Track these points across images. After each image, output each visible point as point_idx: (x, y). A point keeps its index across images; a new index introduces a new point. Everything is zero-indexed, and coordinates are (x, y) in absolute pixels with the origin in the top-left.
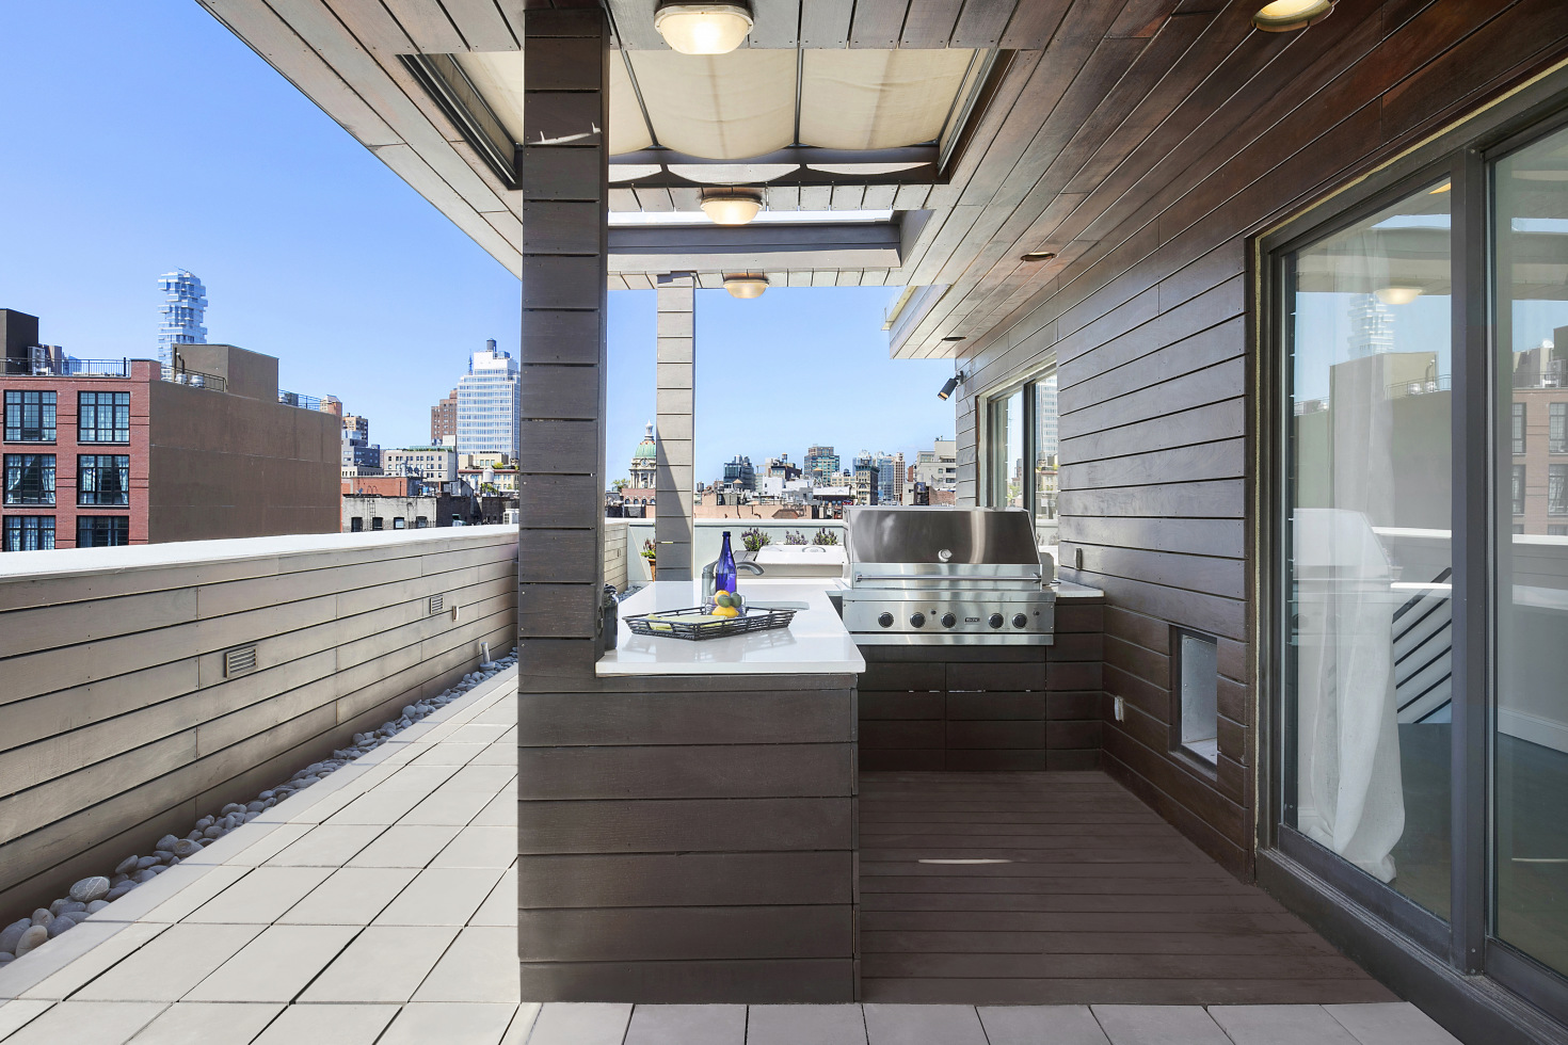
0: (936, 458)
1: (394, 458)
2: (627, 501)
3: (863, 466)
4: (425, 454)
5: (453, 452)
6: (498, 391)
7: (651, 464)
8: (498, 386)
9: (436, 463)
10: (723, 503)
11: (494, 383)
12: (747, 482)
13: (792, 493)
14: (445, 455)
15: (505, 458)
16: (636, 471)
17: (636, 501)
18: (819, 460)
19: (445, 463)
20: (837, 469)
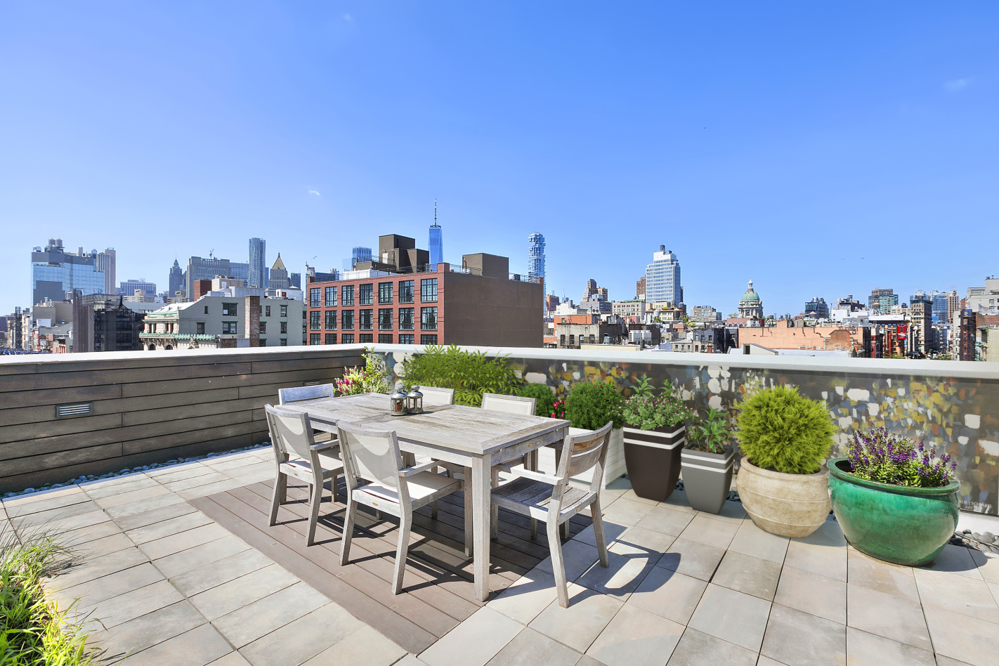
0: (986, 292)
1: (616, 306)
2: (731, 325)
3: (915, 301)
4: (631, 304)
5: (644, 302)
6: (667, 270)
7: (752, 305)
8: (666, 268)
9: (636, 308)
10: (793, 326)
11: (664, 267)
12: (821, 313)
13: (851, 320)
14: (640, 304)
15: (669, 304)
16: (742, 308)
17: (735, 326)
18: (881, 297)
19: (640, 308)
20: (896, 303)
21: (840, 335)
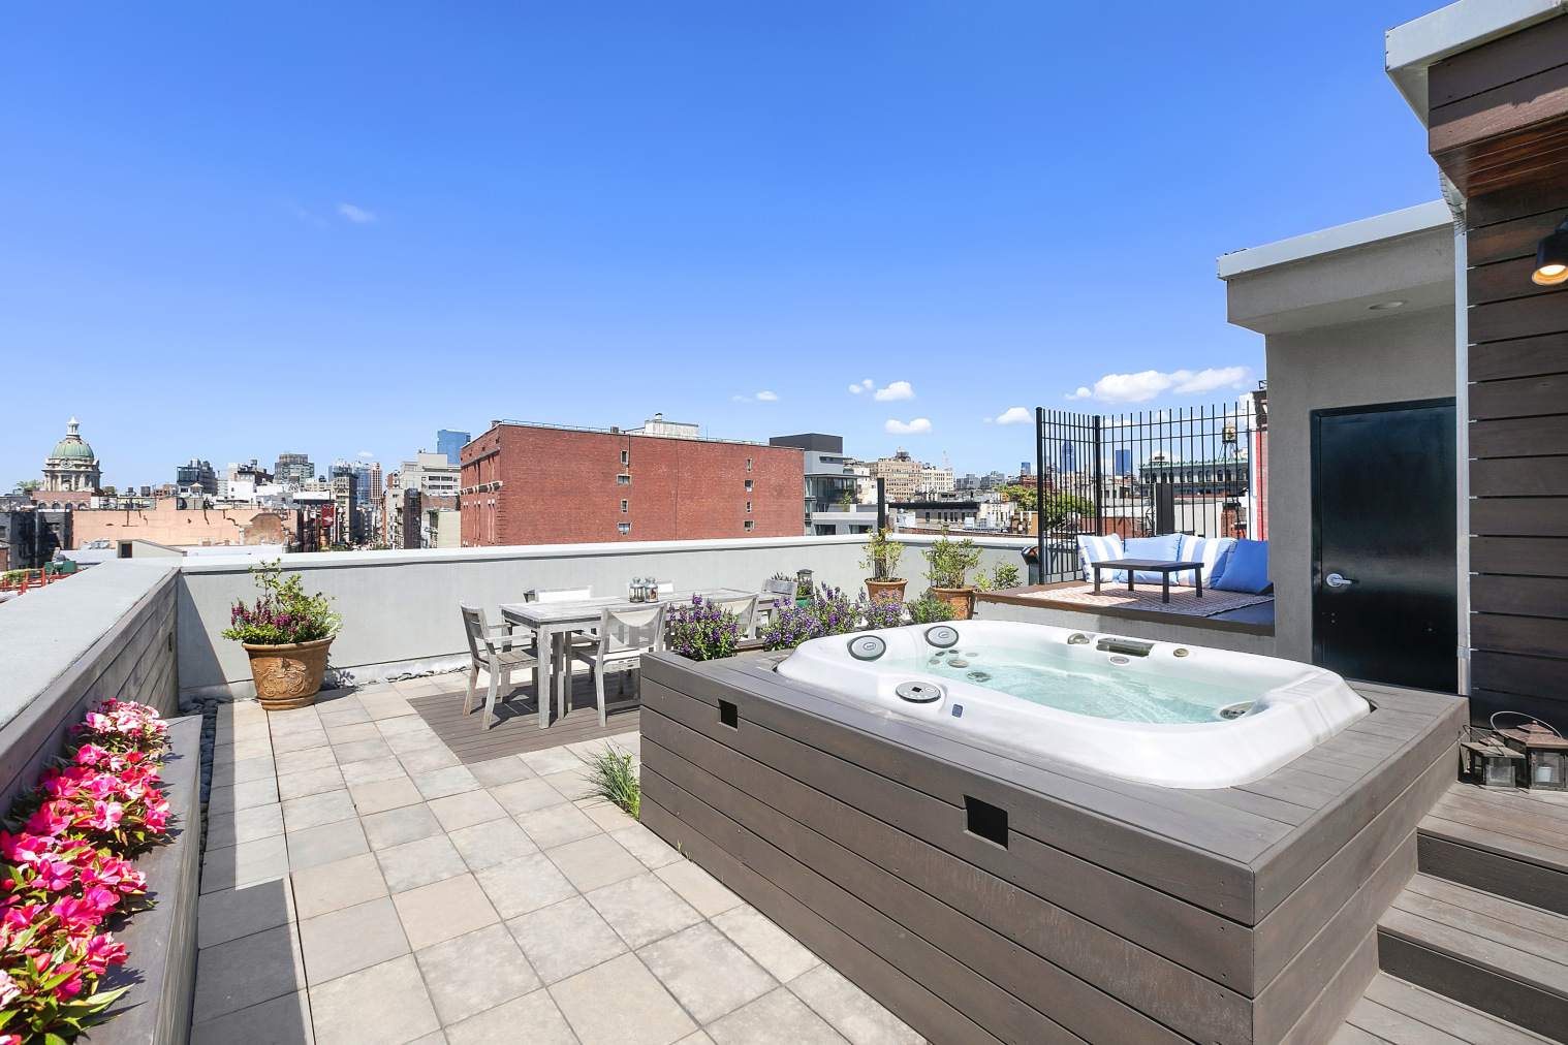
0: (419, 468)
2: (43, 505)
3: (340, 473)
7: (76, 465)
10: (184, 506)
12: (208, 486)
13: (267, 498)
16: (52, 472)
17: (55, 506)
18: (292, 466)
20: (311, 475)
21: (265, 521)
